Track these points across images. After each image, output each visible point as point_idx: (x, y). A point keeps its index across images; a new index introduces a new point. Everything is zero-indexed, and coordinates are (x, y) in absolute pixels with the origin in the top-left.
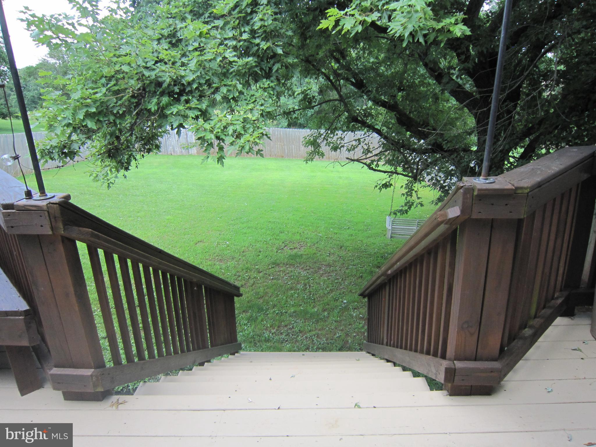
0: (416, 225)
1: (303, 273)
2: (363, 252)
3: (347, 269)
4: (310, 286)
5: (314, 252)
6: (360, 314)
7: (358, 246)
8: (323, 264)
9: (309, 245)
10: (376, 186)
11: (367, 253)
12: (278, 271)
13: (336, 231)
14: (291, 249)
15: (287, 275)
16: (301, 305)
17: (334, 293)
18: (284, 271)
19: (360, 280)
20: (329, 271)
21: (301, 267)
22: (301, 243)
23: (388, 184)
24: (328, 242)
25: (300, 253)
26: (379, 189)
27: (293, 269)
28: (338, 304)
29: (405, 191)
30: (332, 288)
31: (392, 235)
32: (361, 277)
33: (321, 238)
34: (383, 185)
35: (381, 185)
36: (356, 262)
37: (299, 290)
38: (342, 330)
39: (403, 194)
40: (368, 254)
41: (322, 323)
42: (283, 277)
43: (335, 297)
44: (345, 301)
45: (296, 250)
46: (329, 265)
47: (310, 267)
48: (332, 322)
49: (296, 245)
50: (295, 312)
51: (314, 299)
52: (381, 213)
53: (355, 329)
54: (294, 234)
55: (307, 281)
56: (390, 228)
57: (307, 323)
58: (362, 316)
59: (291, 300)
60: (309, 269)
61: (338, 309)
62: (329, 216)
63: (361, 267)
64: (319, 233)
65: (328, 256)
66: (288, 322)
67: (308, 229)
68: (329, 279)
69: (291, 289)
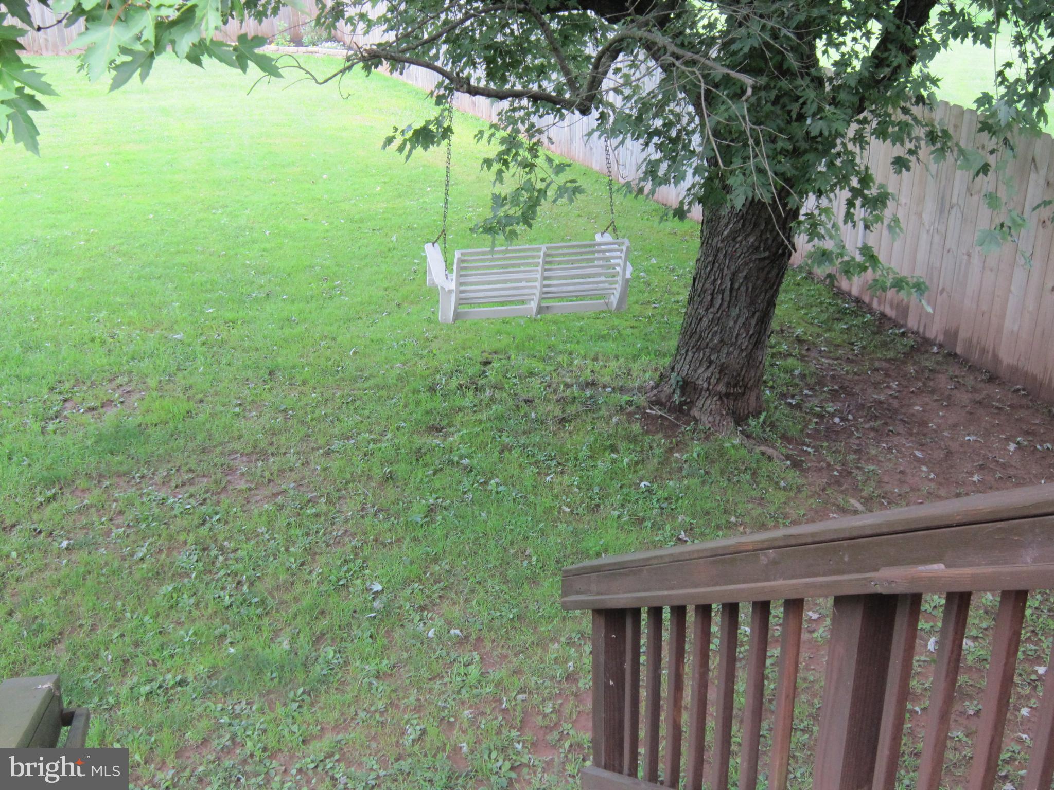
0: (537, 265)
1: (178, 502)
2: (355, 380)
3: (327, 454)
4: (222, 549)
5: (184, 406)
6: (449, 624)
7: (328, 359)
8: (234, 452)
9: (152, 382)
10: (390, 141)
11: (371, 382)
12: (80, 511)
13: (230, 315)
14: (92, 409)
15: (120, 520)
16: (223, 636)
17: (322, 560)
18: (101, 508)
19: (391, 493)
20: (267, 474)
21: (158, 478)
22: (119, 381)
23: (432, 127)
24: (219, 362)
25: (132, 422)
26: (401, 149)
27: (131, 492)
28: (356, 602)
29: (494, 149)
30: (306, 540)
31: (462, 309)
32: (390, 478)
33: (189, 350)
34: (417, 132)
35: (409, 134)
36: (349, 422)
37: (188, 575)
38: (418, 709)
39: (488, 162)
40: (379, 387)
41: (335, 697)
42: (108, 533)
43: (333, 578)
44: (378, 587)
45: (110, 415)
46: (258, 453)
47: (191, 470)
48: (370, 684)
49: (106, 391)
50: (213, 673)
51: (263, 602)
52: (355, 226)
53: (459, 692)
54: (80, 346)
55: (204, 531)
56: (453, 286)
57: (280, 710)
58: (458, 631)
59: (179, 623)
60: (191, 482)
61: (366, 624)
62: (184, 259)
63: (375, 441)
64: (171, 329)
65: (238, 415)
66: (204, 723)
67: (126, 320)
68: (281, 507)
69: (158, 575)
